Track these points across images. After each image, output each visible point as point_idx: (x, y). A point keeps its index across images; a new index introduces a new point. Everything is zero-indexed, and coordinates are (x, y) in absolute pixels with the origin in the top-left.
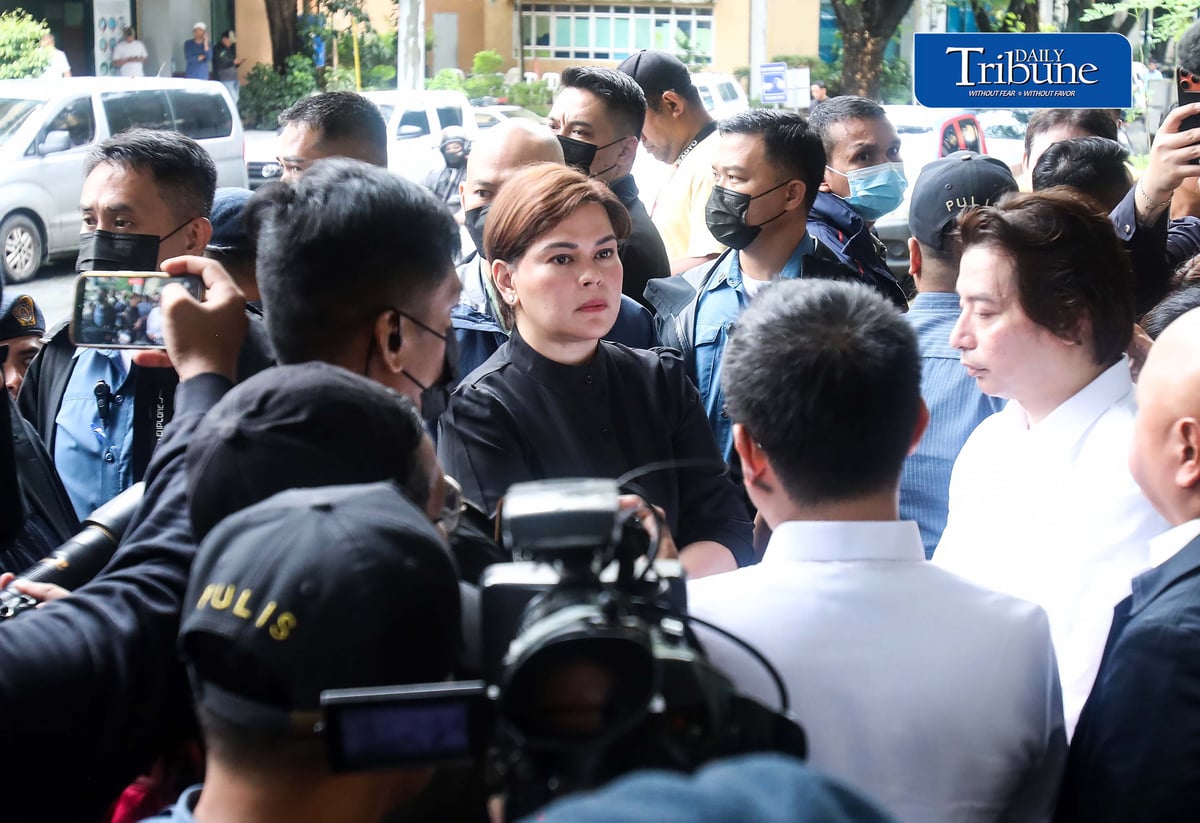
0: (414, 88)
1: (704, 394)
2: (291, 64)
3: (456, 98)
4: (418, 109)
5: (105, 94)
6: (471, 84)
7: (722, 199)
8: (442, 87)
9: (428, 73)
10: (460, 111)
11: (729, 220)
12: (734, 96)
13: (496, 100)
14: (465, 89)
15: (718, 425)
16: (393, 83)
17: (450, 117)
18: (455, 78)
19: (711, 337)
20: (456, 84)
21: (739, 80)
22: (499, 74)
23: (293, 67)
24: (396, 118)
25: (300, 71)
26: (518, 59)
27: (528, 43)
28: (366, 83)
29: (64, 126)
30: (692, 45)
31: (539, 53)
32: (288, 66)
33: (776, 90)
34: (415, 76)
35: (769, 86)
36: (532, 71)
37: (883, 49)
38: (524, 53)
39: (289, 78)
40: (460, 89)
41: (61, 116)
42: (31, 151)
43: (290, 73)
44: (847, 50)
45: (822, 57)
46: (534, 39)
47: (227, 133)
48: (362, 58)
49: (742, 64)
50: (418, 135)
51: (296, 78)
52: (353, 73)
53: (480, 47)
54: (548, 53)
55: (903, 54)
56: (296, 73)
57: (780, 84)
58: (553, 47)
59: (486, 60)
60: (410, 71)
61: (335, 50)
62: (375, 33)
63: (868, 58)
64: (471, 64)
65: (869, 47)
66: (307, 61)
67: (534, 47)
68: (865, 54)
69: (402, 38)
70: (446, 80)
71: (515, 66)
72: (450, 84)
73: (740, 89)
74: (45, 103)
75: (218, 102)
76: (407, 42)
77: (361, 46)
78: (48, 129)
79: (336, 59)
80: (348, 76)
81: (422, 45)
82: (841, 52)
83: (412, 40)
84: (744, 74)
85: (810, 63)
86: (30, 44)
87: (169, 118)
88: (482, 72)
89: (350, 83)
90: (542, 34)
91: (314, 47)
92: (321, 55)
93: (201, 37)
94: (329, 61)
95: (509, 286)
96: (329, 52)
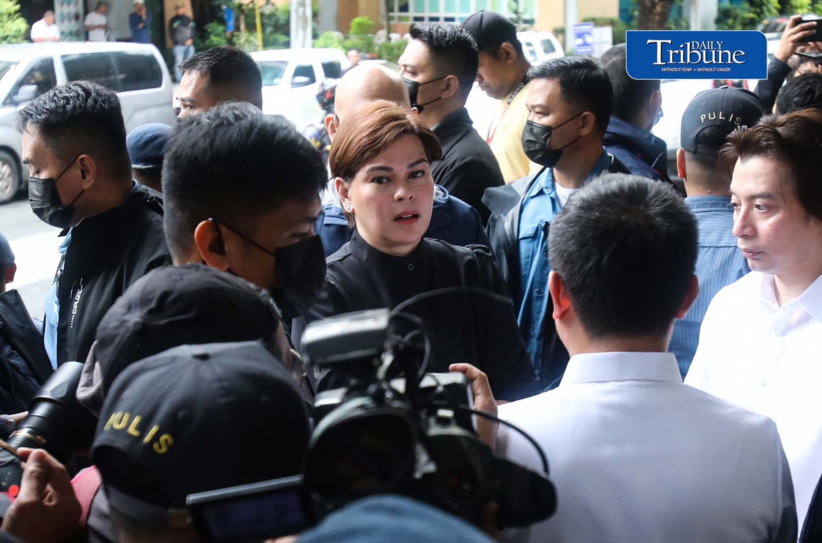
0: (303, 46)
1: (525, 276)
2: (210, 30)
3: (335, 54)
4: (305, 63)
5: (63, 57)
6: (348, 43)
7: (531, 130)
8: (326, 46)
9: (315, 36)
10: (339, 64)
11: (537, 147)
12: (552, 49)
13: (368, 55)
14: (344, 46)
15: (534, 299)
16: (287, 45)
17: (332, 70)
18: (336, 39)
19: (531, 232)
20: (336, 44)
21: (556, 37)
22: (370, 35)
23: (211, 33)
24: (289, 71)
25: (216, 35)
26: (384, 23)
27: (392, 10)
28: (267, 44)
29: (33, 81)
30: (521, 10)
31: (401, 19)
32: (206, 31)
33: (585, 44)
34: (304, 38)
35: (580, 41)
36: (395, 32)
37: (669, 10)
38: (389, 19)
39: (208, 42)
40: (340, 47)
41: (31, 73)
42: (8, 101)
43: (209, 38)
44: (641, 12)
45: (621, 17)
46: (396, 6)
47: (159, 85)
48: (263, 26)
49: (559, 24)
50: (306, 84)
51: (212, 41)
52: (255, 36)
53: (356, 14)
54: (407, 19)
55: (685, 13)
56: (213, 38)
57: (589, 39)
58: (412, 13)
59: (360, 25)
60: (299, 34)
61: (242, 18)
62: (273, 5)
63: (657, 18)
64: (349, 28)
65: (658, 9)
66: (221, 28)
67: (396, 14)
68: (655, 15)
69: (293, 8)
70: (329, 41)
71: (382, 28)
72: (332, 44)
73: (556, 43)
74: (17, 64)
75: (151, 60)
76: (297, 11)
77: (262, 15)
78: (21, 84)
79: (243, 27)
80: (252, 38)
81: (309, 13)
82: (636, 13)
83: (301, 10)
84: (560, 32)
85: (612, 23)
86: (5, 18)
87: (113, 74)
88: (357, 34)
89: (254, 45)
90: (403, 3)
91: (226, 16)
92: (231, 23)
93: (140, 10)
94: (237, 28)
95: (347, 198)
96: (237, 20)
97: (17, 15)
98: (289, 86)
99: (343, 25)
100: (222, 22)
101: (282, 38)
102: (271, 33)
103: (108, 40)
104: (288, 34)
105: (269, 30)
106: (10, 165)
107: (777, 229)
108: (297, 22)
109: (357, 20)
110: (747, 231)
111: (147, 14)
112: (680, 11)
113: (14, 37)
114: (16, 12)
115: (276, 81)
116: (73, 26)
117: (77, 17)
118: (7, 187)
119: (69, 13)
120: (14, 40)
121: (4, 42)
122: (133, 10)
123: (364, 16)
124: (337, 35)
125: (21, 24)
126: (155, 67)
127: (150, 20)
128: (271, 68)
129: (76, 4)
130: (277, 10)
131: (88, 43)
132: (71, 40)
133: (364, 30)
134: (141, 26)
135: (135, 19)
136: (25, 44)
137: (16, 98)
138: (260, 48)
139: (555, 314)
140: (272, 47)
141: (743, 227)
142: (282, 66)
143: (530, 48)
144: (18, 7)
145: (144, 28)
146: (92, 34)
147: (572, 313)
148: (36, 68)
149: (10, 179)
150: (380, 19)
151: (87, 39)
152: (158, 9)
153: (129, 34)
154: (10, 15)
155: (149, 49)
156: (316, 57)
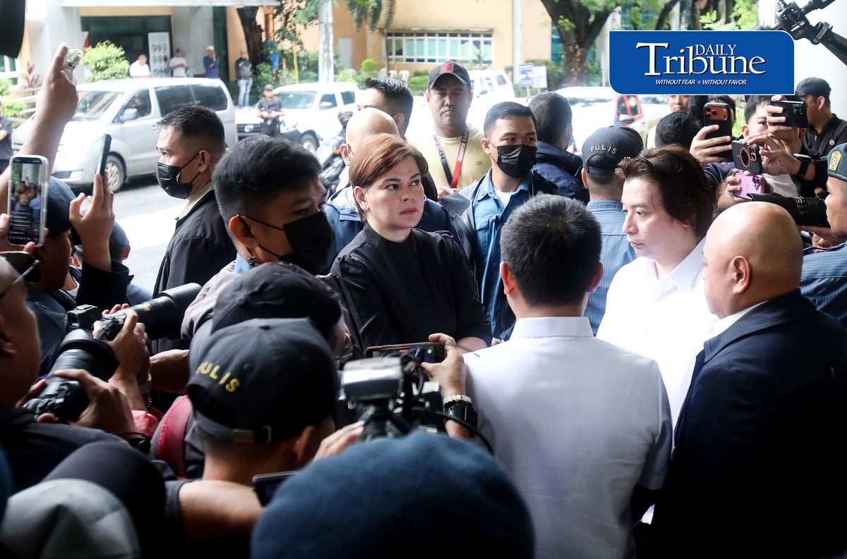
0: (328, 80)
2: (260, 69)
3: (351, 86)
4: (330, 93)
5: (156, 88)
6: (360, 78)
8: (344, 80)
9: (336, 72)
10: (354, 94)
12: (504, 82)
14: (357, 81)
16: (316, 79)
17: (348, 98)
18: (351, 75)
19: (485, 225)
20: (351, 79)
21: (507, 73)
22: (375, 72)
24: (318, 98)
25: (265, 73)
26: (386, 63)
27: (391, 54)
28: (301, 78)
29: (134, 106)
30: (482, 55)
31: (397, 60)
32: (258, 70)
33: (527, 78)
34: (328, 74)
35: (524, 76)
36: (393, 70)
37: (586, 55)
38: (389, 60)
39: (259, 77)
40: (354, 81)
41: (132, 100)
42: (116, 120)
43: (260, 74)
44: (566, 55)
45: (552, 59)
46: (394, 52)
47: (225, 108)
48: (299, 65)
49: (509, 64)
50: (330, 107)
51: (262, 77)
52: (294, 73)
53: (365, 57)
54: (402, 60)
55: (597, 57)
56: (263, 74)
57: (530, 75)
58: (405, 56)
59: (368, 64)
60: (325, 71)
61: (284, 60)
62: (306, 51)
63: (578, 60)
64: (361, 67)
65: (579, 53)
66: (268, 67)
67: (394, 56)
68: (577, 58)
69: (321, 53)
70: (346, 76)
71: (384, 67)
72: (348, 78)
73: (507, 78)
74: (123, 93)
75: (219, 91)
76: (323, 55)
77: (298, 58)
78: (125, 108)
79: (284, 66)
80: (291, 75)
81: (332, 55)
82: (563, 56)
83: (326, 55)
84: (510, 69)
85: (546, 63)
86: (114, 60)
87: (192, 100)
88: (365, 71)
89: (293, 79)
90: (398, 49)
91: (272, 59)
92: (276, 63)
93: (212, 54)
94: (281, 67)
95: (364, 200)
96: (280, 61)
97: (123, 58)
98: (318, 109)
99: (356, 64)
100: (269, 62)
101: (312, 74)
102: (305, 71)
103: (188, 76)
104: (316, 71)
105: (304, 68)
106: (118, 166)
107: (652, 228)
108: (323, 63)
109: (367, 61)
110: (631, 229)
111: (216, 58)
112: (594, 55)
113: (121, 74)
114: (122, 56)
115: (309, 105)
116: (163, 65)
117: (165, 59)
118: (115, 181)
119: (160, 56)
120: (120, 76)
121: (113, 78)
122: (206, 55)
123: (371, 58)
124: (351, 72)
125: (125, 64)
126: (222, 95)
127: (218, 62)
128: (306, 96)
129: (165, 50)
130: (308, 54)
131: (174, 79)
132: (161, 76)
133: (371, 68)
134: (212, 65)
135: (207, 61)
136: (128, 79)
137: (122, 118)
138: (297, 81)
139: (506, 291)
140: (305, 81)
141: (629, 226)
142: (313, 94)
143: (489, 81)
144: (123, 52)
145: (214, 67)
146: (176, 72)
147: (516, 290)
148: (136, 96)
149: (118, 176)
150: (383, 60)
151: (172, 75)
152: (224, 53)
153: (203, 71)
154: (117, 58)
155: (217, 83)
156: (337, 89)
